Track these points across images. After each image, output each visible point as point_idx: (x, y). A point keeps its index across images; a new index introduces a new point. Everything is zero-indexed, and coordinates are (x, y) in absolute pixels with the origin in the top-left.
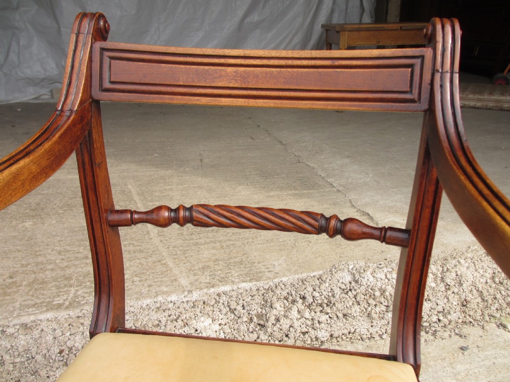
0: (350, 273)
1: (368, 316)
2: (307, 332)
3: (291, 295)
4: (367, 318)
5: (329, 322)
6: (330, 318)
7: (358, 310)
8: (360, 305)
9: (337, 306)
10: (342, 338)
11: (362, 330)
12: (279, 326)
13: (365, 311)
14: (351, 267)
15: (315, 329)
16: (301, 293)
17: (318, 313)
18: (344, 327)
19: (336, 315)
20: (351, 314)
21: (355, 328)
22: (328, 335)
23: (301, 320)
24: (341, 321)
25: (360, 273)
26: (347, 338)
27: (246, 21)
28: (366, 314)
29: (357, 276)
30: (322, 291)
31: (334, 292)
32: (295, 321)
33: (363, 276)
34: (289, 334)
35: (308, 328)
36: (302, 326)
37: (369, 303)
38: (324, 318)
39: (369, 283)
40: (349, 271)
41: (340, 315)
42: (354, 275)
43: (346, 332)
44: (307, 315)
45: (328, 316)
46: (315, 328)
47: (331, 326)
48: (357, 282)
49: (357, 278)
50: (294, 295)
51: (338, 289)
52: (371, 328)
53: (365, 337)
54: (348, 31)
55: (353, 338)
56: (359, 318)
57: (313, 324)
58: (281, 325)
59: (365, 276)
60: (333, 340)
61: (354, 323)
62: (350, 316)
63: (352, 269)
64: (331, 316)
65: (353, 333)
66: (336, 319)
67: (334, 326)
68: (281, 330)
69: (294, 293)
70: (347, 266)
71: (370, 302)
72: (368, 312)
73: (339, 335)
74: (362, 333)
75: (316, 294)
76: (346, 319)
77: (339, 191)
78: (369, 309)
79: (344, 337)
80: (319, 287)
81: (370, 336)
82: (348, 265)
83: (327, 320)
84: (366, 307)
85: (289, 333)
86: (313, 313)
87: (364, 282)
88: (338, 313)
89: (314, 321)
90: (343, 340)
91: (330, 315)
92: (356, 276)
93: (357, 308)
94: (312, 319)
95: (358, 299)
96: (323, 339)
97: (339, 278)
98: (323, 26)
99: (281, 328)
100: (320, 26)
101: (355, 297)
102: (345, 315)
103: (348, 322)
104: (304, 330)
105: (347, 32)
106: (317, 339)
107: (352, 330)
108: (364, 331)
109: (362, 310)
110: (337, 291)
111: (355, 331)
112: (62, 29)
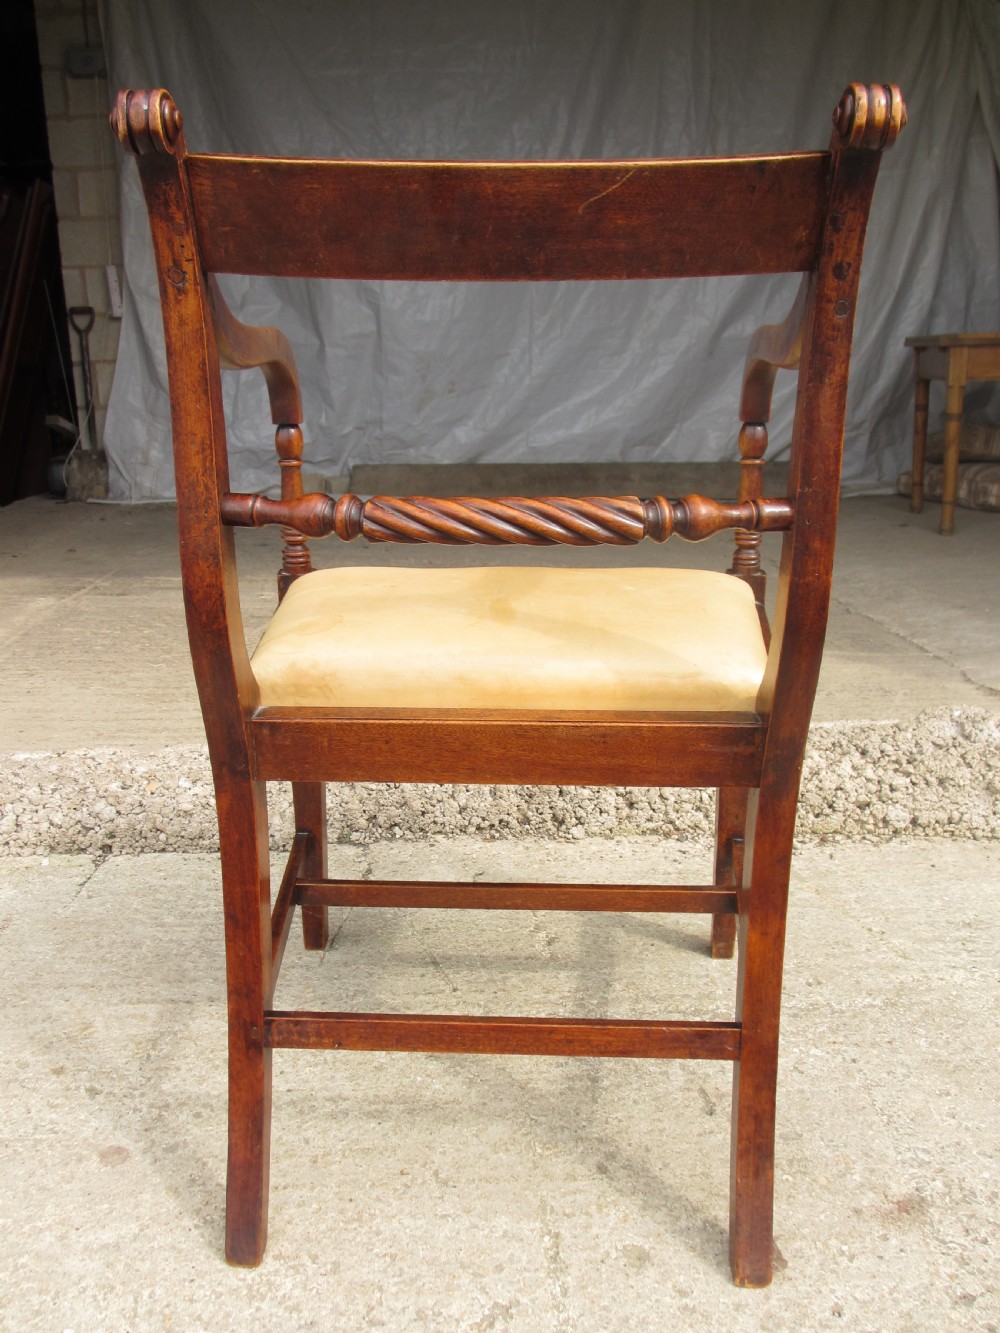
0: (954, 724)
1: (988, 789)
2: (868, 805)
3: (841, 746)
4: (984, 792)
5: (911, 791)
6: (914, 784)
7: (969, 776)
8: (971, 767)
9: (926, 763)
10: (934, 829)
11: (975, 818)
12: (817, 782)
13: (981, 778)
14: (956, 714)
15: (884, 802)
16: (859, 742)
17: (891, 773)
18: (939, 805)
19: (925, 779)
20: (952, 779)
21: (961, 810)
22: (908, 817)
23: (858, 780)
24: (934, 790)
25: (974, 722)
26: (945, 831)
27: (726, 334)
28: (983, 785)
29: (968, 728)
30: (899, 743)
31: (921, 747)
32: (847, 780)
33: (980, 726)
34: (834, 802)
35: (870, 795)
36: (860, 791)
37: (989, 766)
38: (900, 781)
39: (991, 740)
40: (952, 720)
41: (933, 780)
42: (961, 726)
43: (943, 816)
44: (869, 772)
45: (908, 780)
46: (884, 799)
47: (915, 800)
48: (967, 737)
49: (968, 731)
50: (844, 746)
51: (930, 744)
52: (992, 816)
53: (979, 833)
54: (971, 346)
55: (957, 832)
56: (968, 788)
57: (880, 791)
58: (821, 781)
59: (985, 727)
60: (916, 832)
61: (959, 799)
62: (952, 782)
63: (960, 716)
64: (914, 780)
65: (957, 824)
66: (922, 784)
67: (919, 798)
68: (821, 789)
69: (844, 743)
70: (948, 711)
71: (991, 763)
72: (987, 781)
73: (929, 822)
74: (975, 825)
75: (888, 748)
76: (945, 788)
77: (936, 658)
78: (990, 775)
79: (939, 830)
80: (893, 738)
81: (990, 835)
82: (951, 710)
83: (907, 788)
84: (983, 772)
85: (834, 799)
86: (880, 772)
87: (983, 736)
88: (928, 776)
89: (883, 785)
90: (937, 834)
91: (913, 778)
92: (966, 727)
93: (966, 771)
94: (879, 782)
95: (969, 758)
96: (898, 825)
97: (932, 730)
98: (908, 342)
99: (820, 785)
100: (903, 341)
101: (963, 757)
102: (941, 782)
103: (947, 794)
104: (863, 798)
105: (966, 351)
106: (885, 821)
107: (956, 815)
108: (978, 821)
109: (977, 778)
110: (928, 748)
111: (960, 819)
112: (328, 349)
